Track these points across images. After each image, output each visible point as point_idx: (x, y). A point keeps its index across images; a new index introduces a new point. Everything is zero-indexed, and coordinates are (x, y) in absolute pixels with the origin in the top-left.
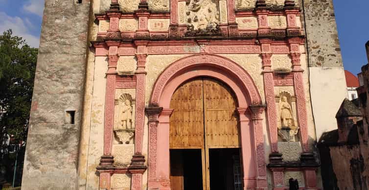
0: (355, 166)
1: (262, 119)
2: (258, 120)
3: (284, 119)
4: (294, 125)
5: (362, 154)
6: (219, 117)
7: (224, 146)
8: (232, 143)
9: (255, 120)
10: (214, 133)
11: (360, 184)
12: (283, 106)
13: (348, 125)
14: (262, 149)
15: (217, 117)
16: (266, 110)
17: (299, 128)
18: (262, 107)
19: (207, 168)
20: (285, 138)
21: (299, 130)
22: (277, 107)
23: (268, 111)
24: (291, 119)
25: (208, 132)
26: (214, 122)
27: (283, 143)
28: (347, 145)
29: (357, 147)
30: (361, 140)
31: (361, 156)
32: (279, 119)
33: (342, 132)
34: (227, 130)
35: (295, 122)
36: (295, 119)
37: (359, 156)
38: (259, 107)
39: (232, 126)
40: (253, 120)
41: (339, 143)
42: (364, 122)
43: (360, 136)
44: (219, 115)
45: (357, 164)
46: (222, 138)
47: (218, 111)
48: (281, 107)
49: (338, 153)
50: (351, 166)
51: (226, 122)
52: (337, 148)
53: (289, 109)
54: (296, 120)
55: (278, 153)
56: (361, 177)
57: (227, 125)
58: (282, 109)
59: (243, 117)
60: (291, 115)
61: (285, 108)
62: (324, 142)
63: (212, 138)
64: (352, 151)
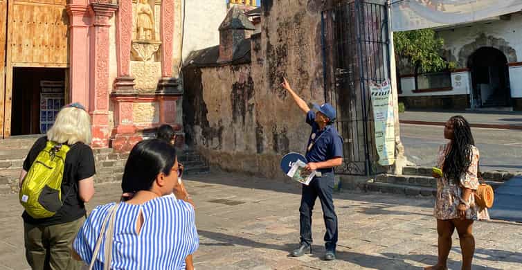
0: (239, 92)
1: (109, 26)
2: (103, 26)
3: (142, 29)
4: (154, 38)
5: (253, 76)
6: (34, 18)
7: (40, 63)
8: (54, 59)
9: (99, 26)
10: (26, 41)
11: (243, 114)
12: (141, 10)
13: (235, 39)
14: (106, 70)
15: (32, 17)
16: (117, 12)
17: (160, 42)
18: (112, 7)
19: (7, 99)
20: (140, 56)
21: (161, 46)
22: (133, 9)
23: (120, 15)
24: (150, 29)
25: (13, 39)
26: (25, 24)
27: (136, 62)
28: (230, 66)
29: (246, 68)
30: (254, 59)
31: (250, 78)
32: (134, 28)
33: (225, 49)
34: (47, 40)
35: (156, 34)
36: (157, 30)
37: (247, 80)
38: (108, 6)
39: (58, 33)
40: (95, 26)
41: (219, 64)
42: (263, 35)
43: (253, 53)
44: (35, 14)
45: (242, 89)
46: (38, 51)
47: (33, 7)
48: (139, 10)
49: (215, 76)
50: (232, 92)
51: (47, 26)
52: (214, 71)
53: (148, 15)
54: (159, 31)
55: (128, 76)
56: (246, 105)
57: (48, 31)
58: (139, 14)
59: (77, 20)
60: (152, 23)
61: (144, 13)
62: (193, 63)
63: (20, 50)
64: (238, 74)
